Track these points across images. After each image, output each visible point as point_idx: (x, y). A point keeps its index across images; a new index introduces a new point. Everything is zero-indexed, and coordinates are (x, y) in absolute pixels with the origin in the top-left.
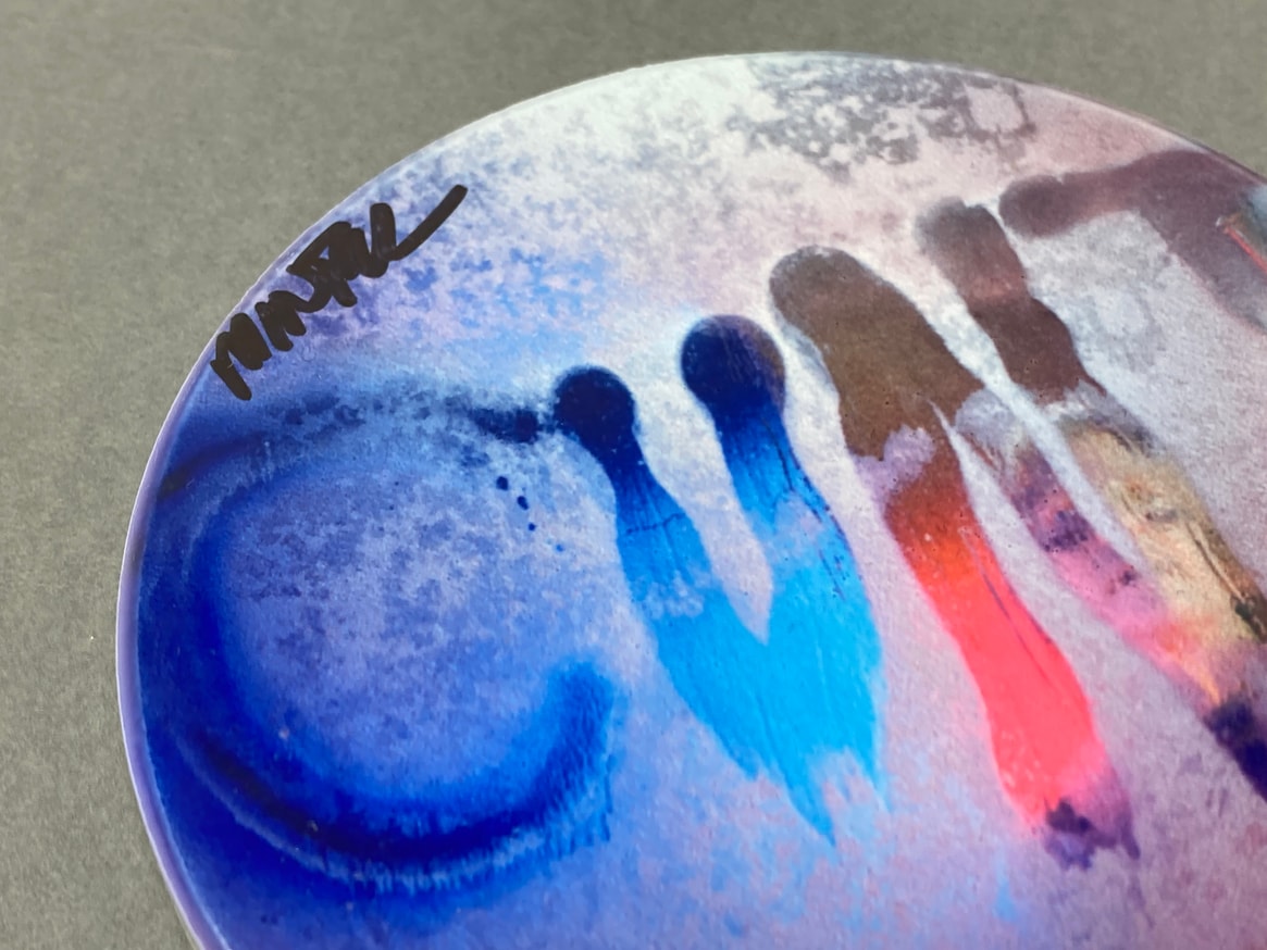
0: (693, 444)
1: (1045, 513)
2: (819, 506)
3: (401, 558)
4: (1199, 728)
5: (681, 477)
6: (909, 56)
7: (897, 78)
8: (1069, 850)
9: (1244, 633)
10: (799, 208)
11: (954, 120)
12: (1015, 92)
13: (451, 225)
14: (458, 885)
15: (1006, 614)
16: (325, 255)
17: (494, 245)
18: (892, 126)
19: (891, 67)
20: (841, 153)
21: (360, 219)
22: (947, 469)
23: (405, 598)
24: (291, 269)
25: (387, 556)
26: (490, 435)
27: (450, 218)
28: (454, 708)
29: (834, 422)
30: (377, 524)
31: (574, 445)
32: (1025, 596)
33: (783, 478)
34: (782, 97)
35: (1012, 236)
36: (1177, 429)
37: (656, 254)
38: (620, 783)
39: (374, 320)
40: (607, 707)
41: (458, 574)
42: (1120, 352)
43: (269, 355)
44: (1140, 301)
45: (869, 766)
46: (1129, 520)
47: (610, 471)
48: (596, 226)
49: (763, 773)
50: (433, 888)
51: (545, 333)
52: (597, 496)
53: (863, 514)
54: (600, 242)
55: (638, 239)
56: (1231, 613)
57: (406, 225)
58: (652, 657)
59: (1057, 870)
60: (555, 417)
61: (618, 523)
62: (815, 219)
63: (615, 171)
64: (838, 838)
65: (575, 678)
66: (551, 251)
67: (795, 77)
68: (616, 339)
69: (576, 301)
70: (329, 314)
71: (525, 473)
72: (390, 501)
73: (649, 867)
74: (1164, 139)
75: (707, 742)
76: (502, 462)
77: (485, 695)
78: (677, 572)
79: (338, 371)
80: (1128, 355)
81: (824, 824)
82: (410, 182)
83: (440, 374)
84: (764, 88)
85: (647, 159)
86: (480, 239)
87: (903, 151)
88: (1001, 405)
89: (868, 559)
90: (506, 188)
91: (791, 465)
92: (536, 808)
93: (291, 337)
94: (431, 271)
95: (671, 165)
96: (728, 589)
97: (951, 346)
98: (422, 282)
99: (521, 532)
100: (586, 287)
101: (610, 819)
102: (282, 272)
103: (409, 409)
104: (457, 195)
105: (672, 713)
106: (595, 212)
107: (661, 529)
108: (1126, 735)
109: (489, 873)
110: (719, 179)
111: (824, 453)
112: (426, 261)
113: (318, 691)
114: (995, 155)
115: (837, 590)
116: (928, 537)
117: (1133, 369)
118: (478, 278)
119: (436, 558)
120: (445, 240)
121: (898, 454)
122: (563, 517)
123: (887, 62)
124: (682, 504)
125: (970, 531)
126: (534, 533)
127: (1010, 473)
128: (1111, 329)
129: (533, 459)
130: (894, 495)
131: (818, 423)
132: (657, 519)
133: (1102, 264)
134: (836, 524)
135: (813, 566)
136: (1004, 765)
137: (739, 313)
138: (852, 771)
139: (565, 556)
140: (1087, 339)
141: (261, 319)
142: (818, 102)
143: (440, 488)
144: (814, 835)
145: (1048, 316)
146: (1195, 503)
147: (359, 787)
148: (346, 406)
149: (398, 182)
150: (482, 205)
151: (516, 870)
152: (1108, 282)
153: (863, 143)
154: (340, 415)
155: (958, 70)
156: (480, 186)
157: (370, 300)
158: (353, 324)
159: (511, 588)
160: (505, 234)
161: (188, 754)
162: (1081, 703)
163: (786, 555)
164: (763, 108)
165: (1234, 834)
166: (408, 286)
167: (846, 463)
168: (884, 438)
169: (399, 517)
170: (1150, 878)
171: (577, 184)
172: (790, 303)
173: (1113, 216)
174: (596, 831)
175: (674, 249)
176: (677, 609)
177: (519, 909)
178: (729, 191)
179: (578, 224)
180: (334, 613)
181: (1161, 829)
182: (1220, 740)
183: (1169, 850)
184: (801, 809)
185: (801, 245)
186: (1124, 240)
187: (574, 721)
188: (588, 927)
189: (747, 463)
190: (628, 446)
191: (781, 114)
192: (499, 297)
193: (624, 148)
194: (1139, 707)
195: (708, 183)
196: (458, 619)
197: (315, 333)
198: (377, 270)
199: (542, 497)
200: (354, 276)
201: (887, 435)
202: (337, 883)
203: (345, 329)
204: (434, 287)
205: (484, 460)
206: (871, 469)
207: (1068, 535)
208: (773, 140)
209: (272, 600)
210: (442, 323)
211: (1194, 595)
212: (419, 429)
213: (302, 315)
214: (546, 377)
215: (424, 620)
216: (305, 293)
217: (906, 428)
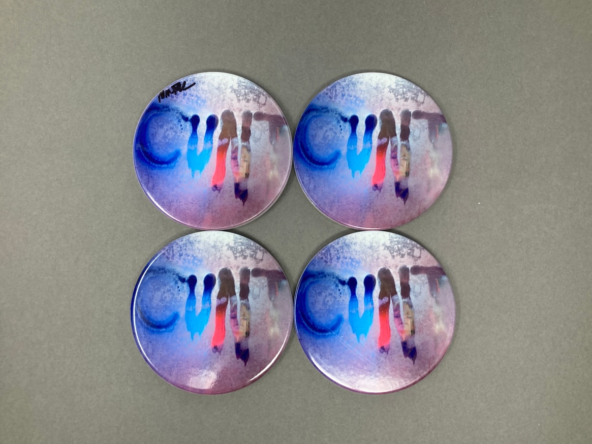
0: (203, 130)
1: (234, 155)
2: (212, 143)
3: (167, 130)
4: (234, 184)
5: (200, 133)
7: (254, 89)
8: (214, 189)
9: (244, 177)
10: (231, 103)
11: (256, 99)
12: (267, 98)
13: (192, 88)
15: (223, 164)
16: (176, 86)
17: (195, 93)
18: (249, 96)
19: (254, 87)
20: (241, 98)
21: (182, 83)
22: (227, 145)
23: (166, 134)
24: (171, 86)
26: (183, 119)
28: (165, 149)
30: (166, 125)
31: (191, 124)
32: (226, 163)
33: (210, 138)
34: (239, 86)
35: (253, 119)
36: (254, 151)
37: (212, 103)
38: (177, 164)
39: (177, 98)
40: (179, 156)
41: (172, 134)
43: (164, 98)
44: (261, 134)
46: (242, 159)
47: (193, 129)
48: (208, 96)
49: (190, 169)
50: (155, 166)
51: (194, 108)
52: (190, 131)
53: (216, 146)
54: (207, 98)
55: (211, 99)
56: (245, 174)
57: (187, 86)
58: (186, 152)
59: (212, 191)
60: (191, 120)
61: (191, 136)
62: (232, 106)
63: (214, 88)
64: (194, 178)
65: (178, 151)
66: (201, 97)
67: (242, 83)
68: (202, 112)
69: (200, 105)
70: (173, 95)
71: (184, 125)
72: (169, 122)
73: (175, 173)
74: (280, 114)
75: (187, 164)
77: (169, 149)
78: (193, 144)
79: (171, 103)
80: (255, 140)
81: (193, 176)
82: (190, 79)
83: (181, 108)
84: (238, 83)
85: (218, 88)
86: (194, 91)
87: (248, 101)
88: (238, 140)
89: (213, 151)
90: (200, 85)
91: (212, 137)
92: (168, 163)
93: (168, 96)
95: (221, 90)
96: (198, 148)
97: (237, 130)
98: (185, 95)
100: (202, 104)
101: (174, 167)
103: (176, 112)
104: (194, 84)
105: (185, 159)
106: (209, 93)
108: (226, 181)
109: (161, 167)
110: (225, 95)
111: (216, 137)
112: (186, 92)
113: (153, 141)
114: (258, 106)
115: (208, 154)
116: (221, 152)
117: (254, 142)
118: (191, 97)
119: (171, 131)
120: (190, 90)
121: (224, 141)
122: (185, 132)
124: (198, 137)
125: (225, 153)
126: (181, 133)
127: (233, 148)
128: (256, 136)
129: (186, 124)
130: (220, 146)
131: (218, 133)
132: (195, 137)
133: (260, 127)
134: (212, 146)
135: (207, 150)
136: (213, 178)
137: (217, 115)
138: (199, 173)
139: (183, 137)
140: (252, 136)
141: (166, 92)
142: (243, 89)
143: (175, 123)
144: (192, 177)
145: (250, 131)
146: (250, 161)
147: (153, 153)
148: (170, 108)
150: (196, 87)
151: (163, 168)
152: (259, 130)
153: (244, 98)
154: (168, 109)
155: (262, 91)
156: (197, 84)
157: (178, 95)
159: (176, 138)
160: (197, 92)
162: (224, 176)
163: (205, 147)
166: (183, 95)
167: (217, 139)
168: (223, 138)
169: (169, 125)
170: (219, 195)
171: (208, 88)
172: (223, 116)
173: (266, 121)
174: (172, 167)
175: (214, 103)
176: (192, 148)
177: (162, 171)
178: (225, 97)
179: (206, 95)
180: (158, 133)
181: (223, 191)
182: (235, 186)
183: (223, 193)
184: (192, 174)
185: (229, 109)
186: (265, 125)
187: (175, 156)
188: (167, 176)
189: (208, 135)
190: (196, 127)
191: (237, 89)
192: (192, 101)
193: (216, 86)
194: (229, 179)
195: (223, 95)
196: (170, 139)
197: (170, 97)
198: (180, 91)
199: (184, 129)
200: (178, 91)
203: (174, 98)
205: (181, 122)
206: (220, 141)
207: (235, 158)
208: (234, 92)
209: (153, 129)
210: (184, 101)
211: (243, 171)
212: (176, 115)
213: (170, 94)
214: (192, 114)
215: (166, 138)
216: (172, 91)
217: (226, 138)
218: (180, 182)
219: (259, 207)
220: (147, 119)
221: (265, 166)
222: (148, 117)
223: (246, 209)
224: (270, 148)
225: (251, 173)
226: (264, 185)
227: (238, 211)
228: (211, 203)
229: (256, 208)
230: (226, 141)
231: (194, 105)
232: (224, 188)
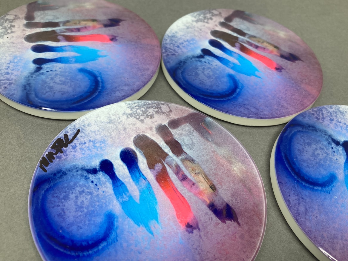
0: (124, 170)
1: (180, 175)
2: (145, 179)
3: (77, 197)
4: (207, 208)
6: (150, 100)
7: (149, 104)
8: (190, 231)
9: (212, 191)
10: (136, 128)
11: (159, 111)
12: (168, 105)
13: (78, 136)
14: (94, 253)
15: (176, 193)
16: (57, 144)
17: (86, 139)
18: (150, 112)
19: (148, 102)
20: (142, 118)
21: (62, 137)
22: (165, 170)
23: (78, 204)
24: (51, 148)
25: (74, 197)
26: (89, 173)
27: (78, 135)
28: (89, 222)
29: (146, 164)
30: (72, 192)
31: (104, 173)
32: (178, 189)
33: (139, 175)
34: (131, 109)
35: (170, 129)
36: (198, 159)
37: (114, 138)
38: (118, 231)
39: (67, 155)
40: (114, 219)
41: (87, 199)
42: (188, 147)
43: (49, 164)
44: (190, 138)
45: (158, 222)
46: (193, 175)
47: (110, 177)
48: (103, 134)
49: (141, 226)
50: (89, 254)
51: (96, 154)
52: (109, 182)
53: (152, 179)
54: (104, 137)
55: (110, 136)
56: (210, 188)
57: (70, 137)
58: (121, 209)
59: (188, 234)
60: (100, 169)
61: (113, 186)
62: (139, 129)
63: (105, 124)
64: (154, 235)
65: (109, 214)
66: (96, 139)
67: (133, 105)
68: (109, 154)
69: (101, 148)
70: (59, 155)
71: (96, 179)
72: (74, 187)
73: (125, 245)
74: (191, 111)
75: (132, 222)
76: (92, 178)
77: (94, 219)
78: (123, 193)
79: (62, 165)
80: (190, 147)
81: (152, 233)
82: (70, 130)
83: (79, 163)
84: (128, 107)
85: (110, 122)
86: (84, 139)
87: (152, 117)
88: (172, 158)
89: (154, 187)
90: (87, 129)
91: (140, 172)
92: (105, 238)
93: (53, 160)
94: (76, 145)
95: (114, 122)
96: (132, 195)
97: (163, 149)
98: (74, 147)
99: (97, 190)
100: (103, 145)
101: (117, 238)
102: (50, 148)
103: (75, 171)
104: (79, 131)
105: (126, 218)
106: (103, 132)
107: (120, 186)
108: (196, 210)
109: (98, 250)
110: (123, 124)
111: (145, 169)
112: (74, 144)
113: (66, 223)
114: (166, 116)
115: (149, 193)
116: (163, 182)
117: (191, 150)
118: (84, 146)
119: (83, 196)
120: (77, 139)
121: (157, 168)
122: (103, 186)
123: (148, 101)
124: (123, 181)
125: (169, 180)
126: (99, 190)
127: (174, 169)
128: (187, 143)
129: (97, 177)
130: (157, 175)
131: (143, 164)
132: (119, 185)
133: (184, 133)
134: (148, 181)
135: (145, 189)
136: (178, 218)
137: (129, 147)
138: (155, 223)
139: (105, 193)
140: (183, 145)
141: (47, 157)
142: (137, 109)
143: (82, 184)
144: (150, 235)
145: (177, 142)
146: (202, 171)
147: (75, 239)
148: (63, 171)
149: (68, 130)
150: (83, 132)
151: (103, 249)
152: (185, 136)
153: (145, 116)
154: (63, 173)
155: (158, 102)
156: (82, 129)
157: (66, 152)
158: (63, 156)
159: (96, 200)
160: (88, 137)
161: (44, 237)
162: (189, 206)
163: (141, 188)
164: (129, 111)
165: (214, 224)
166: (72, 148)
167: (149, 170)
168: (154, 166)
169: (75, 190)
170: (202, 233)
171: (99, 127)
172: (137, 144)
173: (185, 124)
174: (115, 240)
175: (117, 137)
176: (124, 200)
177: (104, 255)
178: (124, 126)
179: (100, 134)
180: (66, 209)
181: (203, 225)
182: (210, 209)
183: (204, 228)
184: (148, 231)
185: (137, 134)
186: (187, 128)
187: (109, 222)
188: (116, 256)
189: (133, 173)
190: (113, 172)
191: (132, 112)
192: (88, 149)
193: (106, 120)
194: (198, 206)
195: (121, 125)
196: (88, 207)
197: (57, 159)
198: (66, 146)
199: (99, 183)
200: (62, 148)
201: (155, 165)
202: (73, 256)
204: (76, 148)
205: (89, 178)
206: (153, 171)
207: (184, 178)
208: (131, 116)
209: (55, 208)
210: (79, 154)
211: (204, 186)
212: (77, 174)
213: (54, 156)
214: (98, 162)
215: (82, 208)
216: (54, 152)
217: (157, 164)
218: (140, 253)
219: (258, 214)
220: (40, 201)
221: (223, 166)
222: (41, 197)
223: (246, 227)
224: (211, 146)
225: (215, 183)
226: (239, 186)
227: (240, 237)
228: (200, 251)
229: (256, 218)
230: (159, 166)
231: (94, 151)
232: (201, 220)
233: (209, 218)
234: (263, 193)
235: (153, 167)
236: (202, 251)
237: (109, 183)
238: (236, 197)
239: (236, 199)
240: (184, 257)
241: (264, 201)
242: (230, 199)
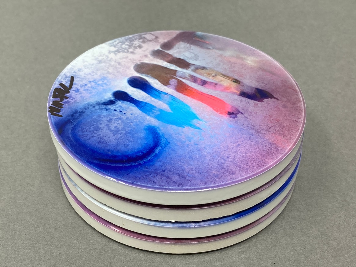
0: (140, 94)
1: (199, 82)
2: (166, 94)
3: (108, 125)
4: (239, 96)
5: (143, 99)
6: (130, 35)
7: (131, 38)
8: (233, 117)
9: (236, 84)
10: (130, 59)
11: (145, 41)
12: (151, 33)
14: (153, 157)
15: (203, 95)
17: (85, 82)
18: (136, 44)
20: (131, 50)
21: (58, 87)
22: (181, 82)
23: (113, 130)
24: (52, 98)
25: (105, 126)
26: (107, 105)
27: (74, 81)
28: (133, 139)
29: (159, 83)
30: (100, 123)
31: (122, 101)
32: (204, 92)
33: (158, 93)
34: (115, 46)
35: (166, 51)
36: (208, 65)
37: (113, 73)
38: (166, 137)
39: (74, 99)
40: (156, 129)
41: (119, 124)
42: (193, 59)
43: (60, 110)
44: (191, 52)
45: (199, 119)
46: (211, 78)
47: (131, 102)
48: (100, 73)
49: (185, 126)
50: (150, 159)
51: (104, 90)
52: (131, 106)
53: (173, 92)
54: (102, 75)
55: (108, 72)
56: (233, 83)
57: (68, 85)
58: (157, 121)
59: (234, 119)
60: (116, 99)
61: (138, 108)
62: (134, 60)
63: (96, 65)
64: (202, 129)
65: (148, 128)
66: (95, 79)
67: (115, 43)
68: (116, 86)
69: (105, 84)
70: (65, 101)
71: (117, 108)
72: (99, 120)
73: (179, 144)
74: (178, 32)
75: (174, 127)
76: (112, 108)
77: (137, 135)
78: (152, 110)
79: (74, 107)
80: (195, 59)
81: (199, 128)
82: (63, 79)
83: (92, 101)
84: (111, 46)
85: (100, 62)
86: (82, 82)
87: (140, 47)
88: (181, 72)
89: (178, 97)
90: (80, 74)
92: (157, 144)
93: (62, 106)
94: (77, 89)
95: (105, 61)
96: (161, 108)
97: (168, 68)
98: (77, 91)
99: (124, 115)
100: (105, 81)
101: (168, 141)
102: (51, 99)
103: (91, 107)
104: (72, 78)
105: (167, 126)
106: (98, 71)
107: (145, 106)
108: (230, 101)
109: (156, 154)
110: (114, 60)
111: (161, 87)
112: (76, 88)
113: (110, 146)
114: (154, 42)
115: (177, 102)
116: (185, 91)
117: (196, 61)
118: (86, 87)
119: (113, 123)
120: (76, 84)
121: (172, 83)
122: (129, 110)
123: (128, 36)
124: (145, 102)
125: (190, 88)
126: (126, 114)
127: (190, 79)
128: (190, 57)
129: (117, 105)
130: (176, 88)
131: (157, 84)
132: (143, 105)
133: (182, 50)
134: (170, 95)
135: (171, 101)
136: (217, 111)
137: (133, 76)
138: (198, 121)
139: (133, 115)
140: (187, 59)
141: (54, 106)
142: (121, 45)
143: (106, 115)
144: (198, 130)
145: (179, 59)
146: (218, 72)
147: (127, 154)
149: (60, 80)
150: (78, 77)
151: (160, 152)
152: (185, 51)
153: (133, 48)
154: (80, 112)
155: (140, 34)
156: (75, 75)
157: (71, 96)
158: (71, 100)
159: (129, 122)
160: (85, 80)
161: (96, 162)
162: (221, 100)
163: (166, 101)
165: (253, 106)
166: (75, 92)
167: (165, 87)
168: (168, 82)
169: (102, 121)
170: (246, 115)
171: (91, 69)
172: (140, 71)
173: (178, 44)
174: (167, 143)
175: (115, 71)
176: (157, 114)
177: (164, 156)
178: (117, 61)
179: (97, 74)
180: (103, 136)
181: (243, 109)
182: (242, 96)
183: (246, 111)
184: (194, 128)
185: (135, 64)
186: (182, 46)
187: (153, 133)
188: (176, 154)
189: (151, 93)
190: (131, 98)
191: (116, 49)
192: (92, 88)
193: (95, 62)
194: (230, 98)
196: (124, 129)
197: (65, 104)
198: (69, 92)
199: (123, 109)
200: (65, 94)
202: (134, 165)
203: (70, 102)
204: (80, 91)
205: (109, 109)
206: (170, 86)
207: (204, 83)
208: (118, 52)
209: (91, 139)
210: (86, 95)
211: (226, 83)
212: (95, 109)
213: (61, 103)
214: (110, 95)
215: (118, 131)
216: (59, 99)
217: (170, 80)
218: (198, 144)
219: (291, 87)
221: (236, 63)
222: (70, 136)
223: (284, 99)
224: (215, 53)
225: (236, 78)
226: (260, 73)
227: (283, 107)
228: (253, 127)
229: (289, 90)
230: (173, 82)
231: (100, 88)
232: (239, 107)
233: (246, 103)
234: (285, 71)
235: (168, 84)
236: (254, 126)
237: (133, 107)
238: (262, 82)
239: (263, 83)
240: (239, 135)
241: (290, 77)
242: (257, 84)
